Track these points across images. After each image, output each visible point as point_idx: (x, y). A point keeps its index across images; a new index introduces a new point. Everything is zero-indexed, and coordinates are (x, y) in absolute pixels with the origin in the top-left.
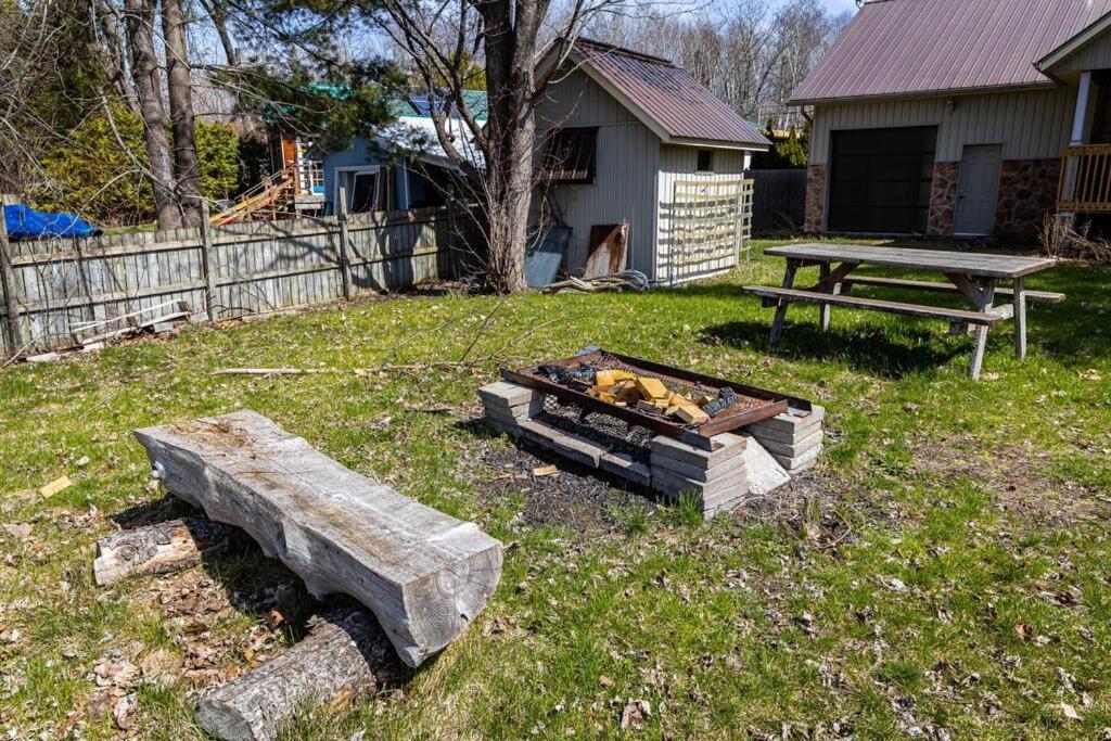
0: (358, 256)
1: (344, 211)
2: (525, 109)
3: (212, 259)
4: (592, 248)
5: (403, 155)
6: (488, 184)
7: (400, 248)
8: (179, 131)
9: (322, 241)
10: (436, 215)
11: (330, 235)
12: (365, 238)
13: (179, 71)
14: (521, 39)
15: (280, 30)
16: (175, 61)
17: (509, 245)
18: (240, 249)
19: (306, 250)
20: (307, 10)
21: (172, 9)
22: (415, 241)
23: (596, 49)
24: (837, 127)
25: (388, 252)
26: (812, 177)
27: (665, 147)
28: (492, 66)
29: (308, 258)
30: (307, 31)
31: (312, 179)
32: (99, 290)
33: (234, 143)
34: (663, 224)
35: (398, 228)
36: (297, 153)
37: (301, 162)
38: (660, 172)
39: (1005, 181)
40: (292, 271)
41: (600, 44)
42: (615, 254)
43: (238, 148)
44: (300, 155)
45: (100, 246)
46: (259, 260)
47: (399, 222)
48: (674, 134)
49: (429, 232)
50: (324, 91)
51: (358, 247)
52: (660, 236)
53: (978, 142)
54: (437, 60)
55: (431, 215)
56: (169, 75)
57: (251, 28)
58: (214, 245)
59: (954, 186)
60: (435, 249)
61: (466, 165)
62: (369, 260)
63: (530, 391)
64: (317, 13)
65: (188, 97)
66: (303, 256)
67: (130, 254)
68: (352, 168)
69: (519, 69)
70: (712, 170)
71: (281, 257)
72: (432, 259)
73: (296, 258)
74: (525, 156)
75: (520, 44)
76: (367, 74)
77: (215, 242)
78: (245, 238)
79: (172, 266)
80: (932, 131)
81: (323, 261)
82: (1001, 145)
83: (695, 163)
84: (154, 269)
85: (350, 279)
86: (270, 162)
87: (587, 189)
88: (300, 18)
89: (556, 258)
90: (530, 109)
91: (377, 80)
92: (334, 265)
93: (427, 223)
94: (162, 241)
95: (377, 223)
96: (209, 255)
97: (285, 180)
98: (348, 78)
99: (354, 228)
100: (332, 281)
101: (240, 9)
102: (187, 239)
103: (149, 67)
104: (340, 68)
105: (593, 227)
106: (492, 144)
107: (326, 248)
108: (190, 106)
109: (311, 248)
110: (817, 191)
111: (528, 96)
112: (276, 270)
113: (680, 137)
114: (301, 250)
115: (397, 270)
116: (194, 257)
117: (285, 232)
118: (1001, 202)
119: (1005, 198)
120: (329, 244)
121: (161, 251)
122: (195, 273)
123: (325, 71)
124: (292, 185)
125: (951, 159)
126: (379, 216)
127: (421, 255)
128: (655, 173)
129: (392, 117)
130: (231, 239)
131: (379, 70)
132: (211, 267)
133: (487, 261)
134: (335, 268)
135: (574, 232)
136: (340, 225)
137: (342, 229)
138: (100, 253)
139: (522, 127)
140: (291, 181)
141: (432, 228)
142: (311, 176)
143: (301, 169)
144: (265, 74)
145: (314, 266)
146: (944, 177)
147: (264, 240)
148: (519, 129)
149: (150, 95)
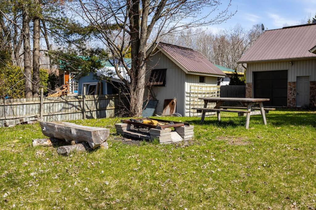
0: (88, 109)
1: (85, 94)
2: (143, 63)
3: (42, 107)
4: (165, 107)
5: (105, 78)
6: (131, 86)
7: (102, 107)
8: (35, 69)
9: (77, 104)
10: (114, 97)
11: (79, 102)
12: (91, 103)
13: (37, 52)
14: (142, 43)
15: (68, 40)
16: (36, 49)
17: (136, 105)
18: (51, 104)
19: (72, 106)
20: (77, 34)
21: (37, 34)
22: (107, 105)
23: (166, 46)
24: (254, 70)
25: (98, 108)
26: (248, 87)
27: (187, 75)
28: (133, 50)
29: (72, 108)
30: (77, 40)
31: (74, 88)
32: (8, 115)
33: (47, 76)
34: (187, 99)
35: (102, 101)
36: (69, 79)
37: (70, 82)
38: (186, 83)
39: (311, 88)
40: (67, 112)
41: (168, 44)
42: (172, 109)
43: (48, 78)
44: (70, 80)
45: (10, 102)
46: (57, 109)
47: (102, 99)
48: (189, 71)
49: (112, 102)
50: (81, 58)
51: (89, 106)
52: (186, 103)
53: (301, 75)
54: (116, 49)
55: (113, 97)
56: (33, 53)
57: (60, 39)
58: (43, 103)
59: (295, 90)
60: (114, 108)
61: (124, 80)
62: (92, 110)
63: (127, 124)
64: (80, 34)
65: (38, 59)
66: (70, 108)
67: (19, 105)
68: (88, 83)
69: (141, 51)
70: (205, 83)
71: (64, 108)
72: (113, 111)
73: (68, 109)
74: (142, 77)
75: (141, 44)
76: (95, 53)
77: (44, 102)
78: (53, 101)
79: (30, 109)
80: (286, 72)
81: (77, 110)
82: (309, 76)
83: (199, 81)
84: (25, 110)
85: (85, 116)
86: (59, 82)
87: (163, 88)
88: (75, 36)
89: (153, 110)
90: (144, 63)
91: (98, 55)
92: (80, 111)
93: (112, 99)
94: (28, 101)
95: (95, 98)
96: (42, 106)
97: (64, 88)
98: (89, 54)
99: (88, 100)
100: (79, 116)
101: (57, 34)
102: (36, 101)
103: (28, 50)
104: (86, 51)
105: (165, 100)
106: (132, 74)
107: (78, 106)
108: (39, 62)
109: (73, 106)
110: (249, 92)
111: (144, 59)
112: (62, 112)
113: (191, 72)
114: (70, 106)
115: (101, 114)
116: (37, 106)
117: (66, 100)
118: (311, 95)
119: (312, 94)
120: (79, 105)
121: (28, 104)
122: (37, 112)
123: (81, 52)
124: (66, 90)
125: (293, 81)
126: (96, 96)
127: (109, 109)
128: (184, 83)
129: (102, 66)
130: (49, 101)
131: (98, 51)
132: (42, 110)
133: (130, 110)
134: (81, 112)
135: (159, 102)
136: (83, 99)
137: (84, 100)
138: (10, 104)
139: (142, 68)
140: (66, 88)
141: (113, 101)
142: (74, 87)
143: (70, 85)
144: (63, 53)
145: (74, 111)
146: (291, 87)
147: (59, 102)
148: (140, 69)
149: (27, 59)
